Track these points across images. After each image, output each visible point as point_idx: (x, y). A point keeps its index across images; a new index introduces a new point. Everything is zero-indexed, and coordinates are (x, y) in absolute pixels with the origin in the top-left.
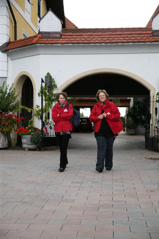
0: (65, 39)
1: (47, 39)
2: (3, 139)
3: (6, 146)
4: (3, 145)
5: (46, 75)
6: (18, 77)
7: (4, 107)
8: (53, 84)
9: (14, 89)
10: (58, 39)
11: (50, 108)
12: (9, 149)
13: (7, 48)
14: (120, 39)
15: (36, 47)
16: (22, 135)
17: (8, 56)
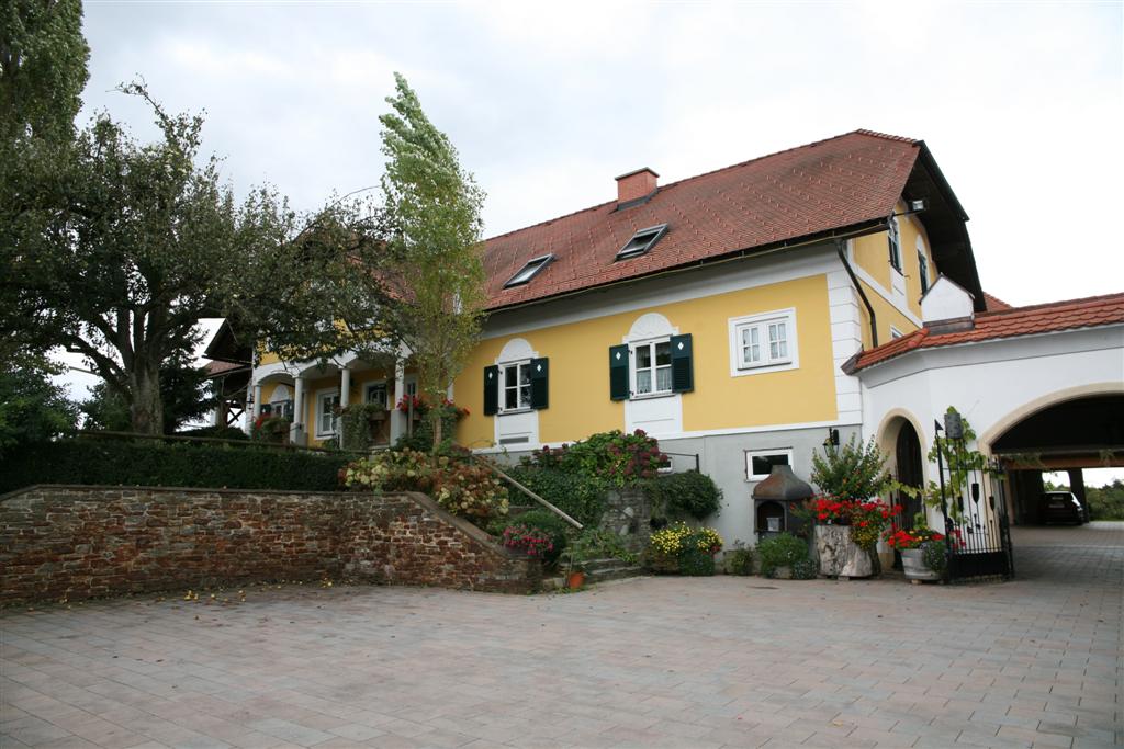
0: (982, 331)
1: (941, 336)
2: (860, 557)
4: (862, 570)
5: (946, 413)
8: (964, 432)
9: (877, 446)
10: (967, 333)
11: (964, 488)
13: (857, 366)
16: (902, 548)
17: (860, 380)
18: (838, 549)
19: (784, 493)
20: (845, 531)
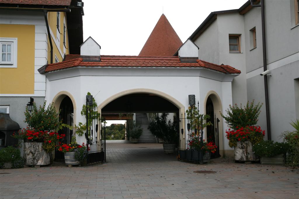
0: (104, 63)
1: (88, 62)
2: (46, 156)
3: (48, 163)
4: (46, 162)
5: (87, 95)
6: (57, 96)
7: (48, 126)
8: (93, 103)
9: (54, 107)
10: (98, 63)
11: (91, 126)
12: (51, 166)
13: (46, 70)
14: (154, 63)
15: (78, 69)
16: (65, 152)
17: (46, 77)
18: (36, 153)
19: (6, 127)
20: (40, 145)
